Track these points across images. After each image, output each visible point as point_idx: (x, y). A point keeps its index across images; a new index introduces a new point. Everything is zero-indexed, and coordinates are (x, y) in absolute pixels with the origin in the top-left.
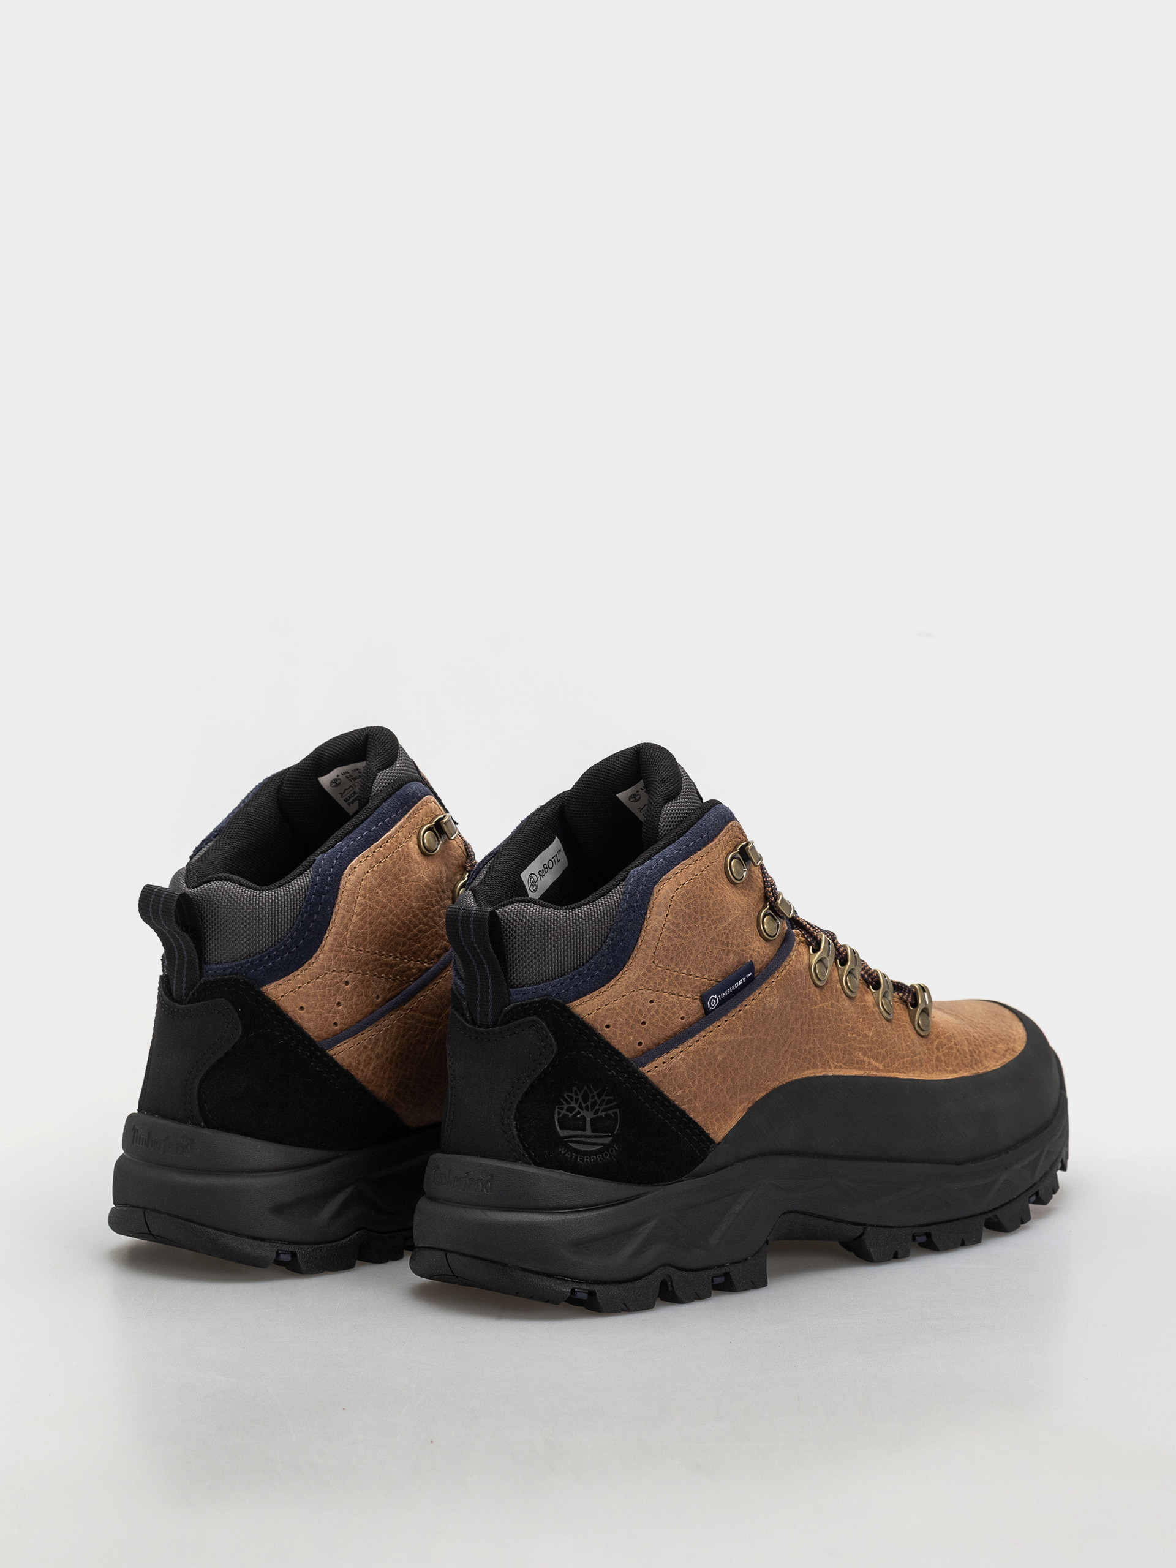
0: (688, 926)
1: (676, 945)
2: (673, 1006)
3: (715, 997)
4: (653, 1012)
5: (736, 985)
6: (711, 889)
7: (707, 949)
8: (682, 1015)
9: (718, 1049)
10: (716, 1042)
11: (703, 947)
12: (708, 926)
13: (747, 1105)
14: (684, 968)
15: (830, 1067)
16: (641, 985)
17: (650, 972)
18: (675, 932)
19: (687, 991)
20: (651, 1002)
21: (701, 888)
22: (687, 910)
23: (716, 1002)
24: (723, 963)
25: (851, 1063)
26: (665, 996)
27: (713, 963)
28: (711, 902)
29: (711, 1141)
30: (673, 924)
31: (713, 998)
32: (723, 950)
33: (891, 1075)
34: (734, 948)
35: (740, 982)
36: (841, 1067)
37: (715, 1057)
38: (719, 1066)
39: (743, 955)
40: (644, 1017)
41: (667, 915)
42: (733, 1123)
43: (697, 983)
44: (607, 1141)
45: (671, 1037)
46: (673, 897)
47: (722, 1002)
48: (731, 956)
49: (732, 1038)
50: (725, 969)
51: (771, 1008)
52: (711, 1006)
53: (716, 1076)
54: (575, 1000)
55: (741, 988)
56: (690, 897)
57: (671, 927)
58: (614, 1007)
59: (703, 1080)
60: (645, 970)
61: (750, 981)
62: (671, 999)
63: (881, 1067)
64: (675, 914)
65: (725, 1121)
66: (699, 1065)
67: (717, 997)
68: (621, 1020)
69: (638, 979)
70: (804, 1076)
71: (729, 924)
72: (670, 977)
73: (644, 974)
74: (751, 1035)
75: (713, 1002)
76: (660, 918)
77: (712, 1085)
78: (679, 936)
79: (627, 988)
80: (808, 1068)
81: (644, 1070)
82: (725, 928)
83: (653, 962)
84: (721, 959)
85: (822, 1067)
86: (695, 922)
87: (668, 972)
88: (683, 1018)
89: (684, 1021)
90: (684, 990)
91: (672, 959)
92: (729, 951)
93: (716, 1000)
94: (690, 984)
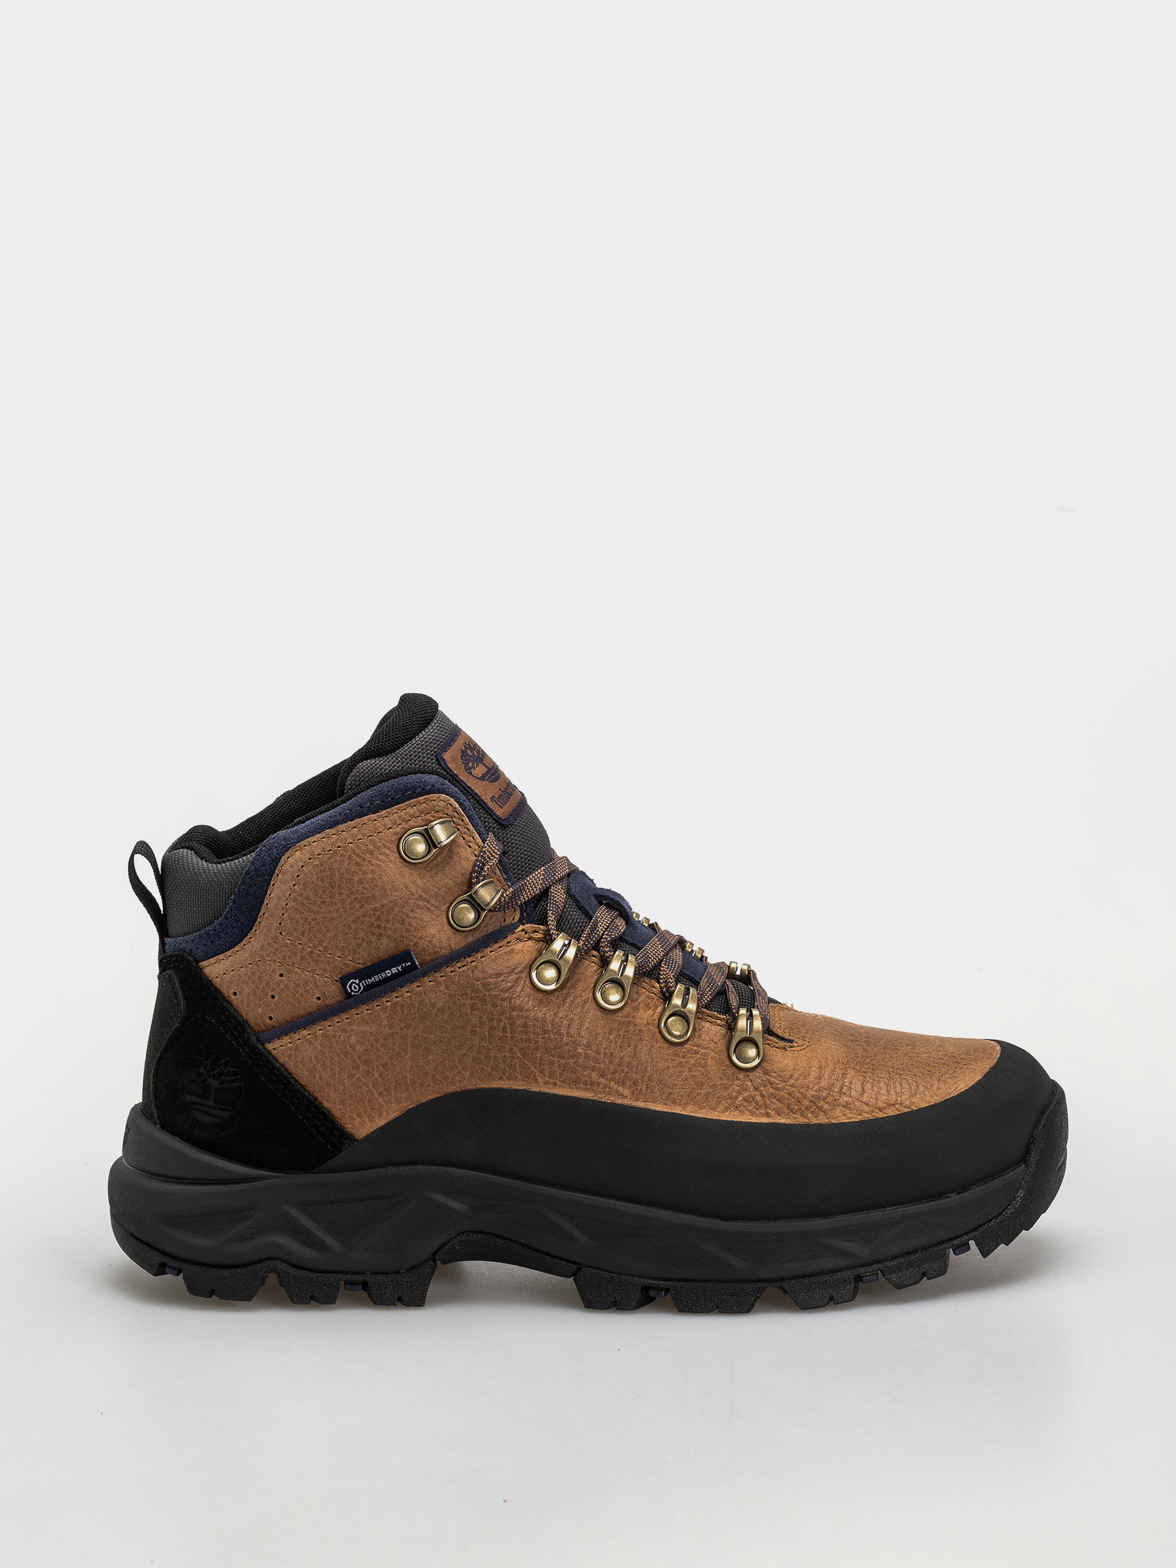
0: (322, 900)
1: (307, 919)
2: (306, 983)
3: (357, 981)
4: (282, 986)
5: (388, 973)
6: (358, 864)
7: (350, 928)
8: (318, 996)
9: (353, 1040)
10: (351, 1030)
11: (344, 926)
12: (350, 904)
14: (319, 945)
15: (536, 1081)
16: (268, 955)
17: (276, 943)
18: (305, 905)
19: (325, 970)
20: (281, 975)
21: (342, 862)
22: (320, 883)
23: (360, 988)
24: (372, 946)
25: (575, 1083)
26: (296, 972)
27: (359, 945)
28: (356, 878)
29: (351, 1138)
30: (301, 895)
31: (353, 983)
32: (373, 934)
33: (641, 1104)
34: (390, 933)
35: (394, 970)
36: (555, 1084)
37: (353, 1047)
38: (359, 1057)
39: (402, 942)
40: (273, 989)
41: (294, 885)
42: (382, 1122)
43: (337, 964)
44: (227, 1115)
45: (304, 1016)
46: (303, 866)
47: (367, 988)
48: (385, 940)
49: (373, 1029)
50: (377, 954)
51: (433, 1005)
52: (352, 991)
53: (357, 1067)
54: (205, 960)
55: (394, 977)
56: (325, 870)
57: (299, 898)
58: (239, 975)
59: (337, 1069)
60: (270, 940)
61: (406, 971)
62: (304, 976)
63: (626, 1092)
64: (303, 885)
65: (372, 1119)
66: (330, 1052)
67: (360, 982)
68: (247, 989)
69: (262, 948)
70: (493, 1086)
71: (382, 906)
72: (302, 952)
73: (269, 944)
74: (401, 1029)
75: (355, 988)
76: (284, 887)
77: (350, 1076)
78: (310, 910)
79: (251, 955)
80: (501, 1078)
81: (270, 1046)
82: (375, 909)
83: (281, 933)
84: (370, 943)
85: (523, 1080)
86: (331, 897)
87: (300, 946)
88: (319, 998)
89: (319, 1002)
90: (320, 969)
91: (303, 933)
92: (380, 935)
93: (358, 984)
94: (329, 963)
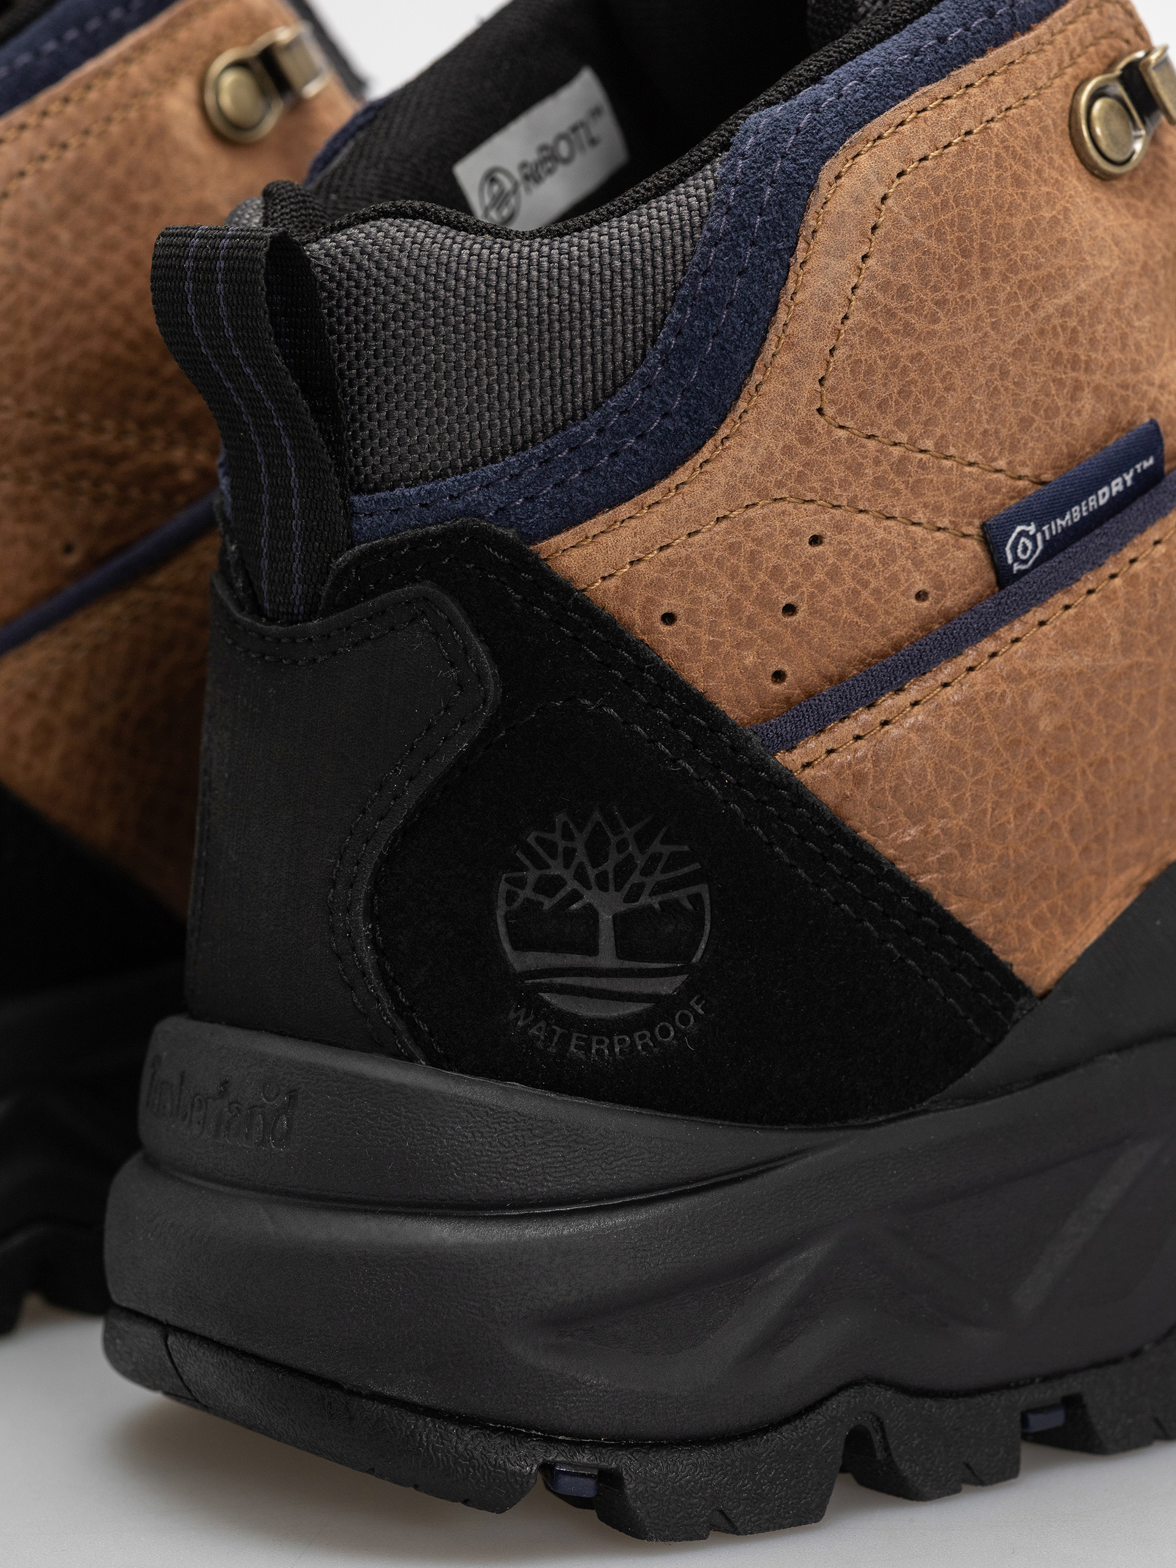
0: (938, 296)
1: (898, 359)
2: (890, 557)
3: (1032, 529)
4: (819, 576)
5: (1103, 497)
6: (1018, 181)
7: (1004, 374)
8: (920, 586)
9: (1038, 698)
10: (1032, 674)
11: (991, 368)
12: (1008, 301)
13: (1141, 873)
14: (926, 434)
16: (780, 485)
17: (807, 442)
18: (894, 315)
19: (937, 509)
20: (816, 540)
21: (982, 177)
22: (932, 243)
23: (1034, 552)
24: (1058, 422)
26: (861, 525)
27: (1025, 423)
28: (1018, 222)
29: (1016, 987)
30: (885, 287)
31: (1022, 534)
32: (1060, 383)
34: (1098, 377)
35: (1117, 486)
37: (1031, 724)
38: (1043, 752)
39: (1125, 400)
40: (795, 587)
41: (865, 257)
42: (1092, 931)
43: (975, 487)
44: (667, 986)
45: (885, 656)
46: (884, 199)
47: (1054, 547)
48: (1087, 401)
49: (1087, 661)
50: (1067, 444)
52: (1016, 559)
53: (1036, 783)
54: (558, 532)
55: (1118, 504)
56: (945, 204)
57: (880, 296)
58: (688, 557)
59: (990, 797)
60: (791, 437)
61: (1148, 482)
62: (880, 534)
64: (892, 253)
65: (1068, 926)
66: (977, 745)
67: (1039, 529)
68: (714, 598)
69: (767, 465)
71: (1080, 299)
72: (877, 462)
73: (788, 450)
74: (1150, 653)
75: (1025, 548)
76: (841, 266)
77: (1019, 812)
78: (908, 330)
79: (731, 492)
81: (791, 760)
82: (1065, 312)
83: (820, 411)
84: (1051, 412)
86: (962, 286)
87: (871, 444)
88: (921, 596)
89: (926, 604)
90: (926, 506)
91: (882, 405)
92: (1078, 387)
93: (1033, 538)
94: (948, 487)
